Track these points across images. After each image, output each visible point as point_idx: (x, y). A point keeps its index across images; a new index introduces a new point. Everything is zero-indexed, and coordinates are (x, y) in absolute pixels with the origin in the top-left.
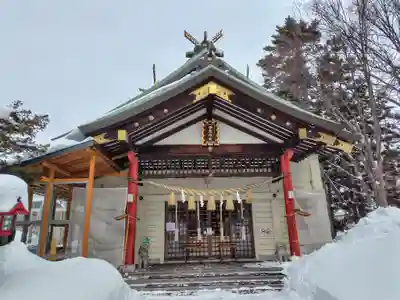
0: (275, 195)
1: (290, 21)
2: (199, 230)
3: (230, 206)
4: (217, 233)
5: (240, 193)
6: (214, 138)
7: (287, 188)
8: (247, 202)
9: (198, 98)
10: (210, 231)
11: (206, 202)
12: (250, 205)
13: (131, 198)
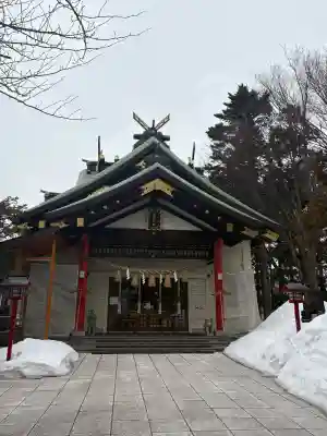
0: (209, 276)
1: (243, 89)
2: (139, 305)
3: (168, 284)
4: (156, 308)
5: (178, 272)
6: (158, 224)
7: (218, 270)
8: (184, 281)
9: (146, 192)
10: (148, 306)
11: (147, 280)
12: (186, 283)
13: (82, 274)
